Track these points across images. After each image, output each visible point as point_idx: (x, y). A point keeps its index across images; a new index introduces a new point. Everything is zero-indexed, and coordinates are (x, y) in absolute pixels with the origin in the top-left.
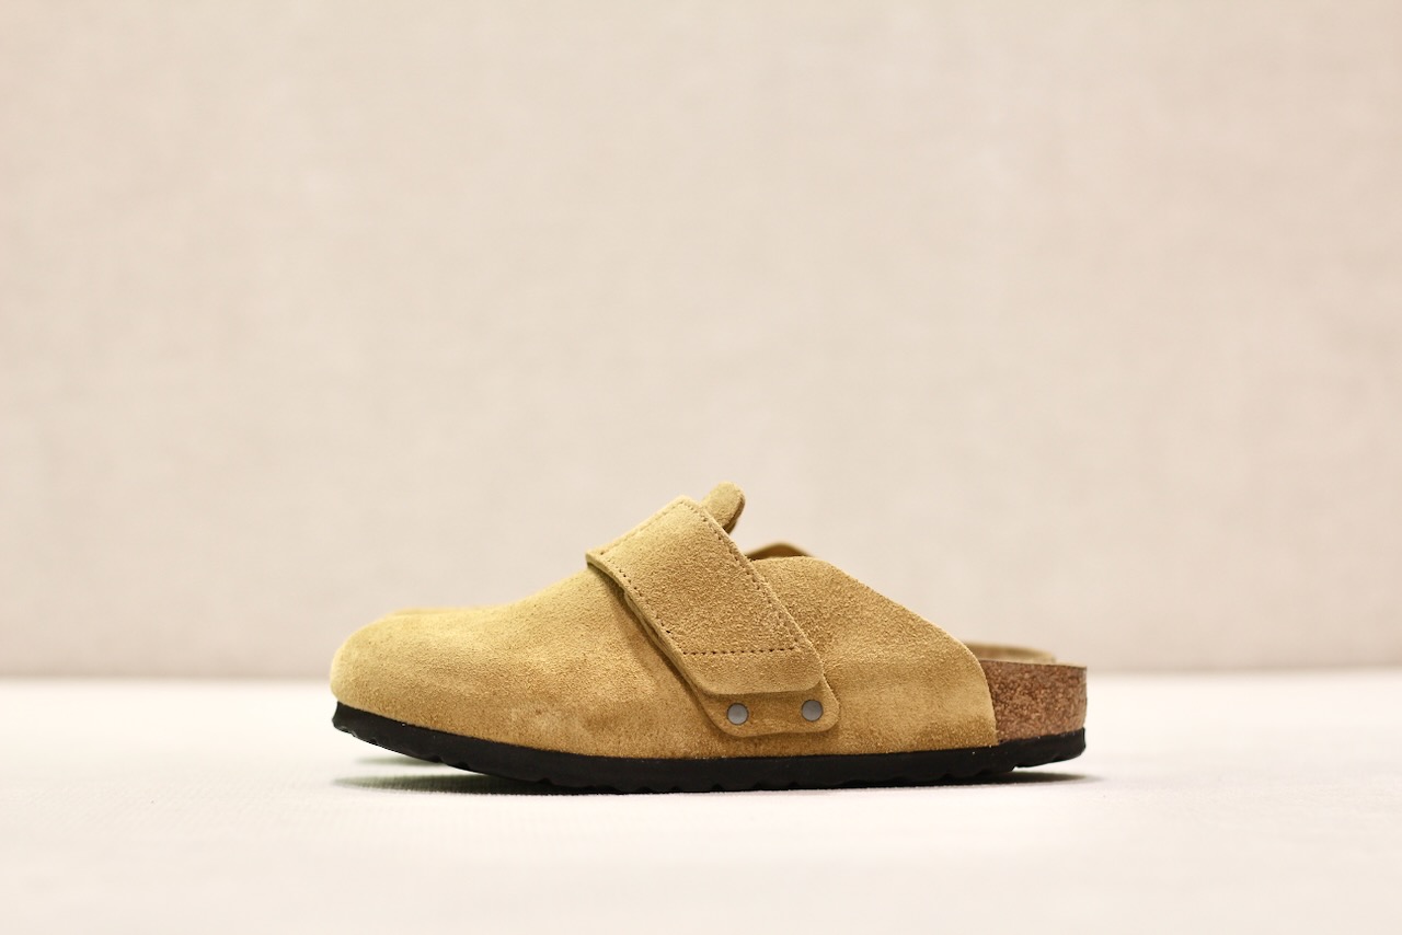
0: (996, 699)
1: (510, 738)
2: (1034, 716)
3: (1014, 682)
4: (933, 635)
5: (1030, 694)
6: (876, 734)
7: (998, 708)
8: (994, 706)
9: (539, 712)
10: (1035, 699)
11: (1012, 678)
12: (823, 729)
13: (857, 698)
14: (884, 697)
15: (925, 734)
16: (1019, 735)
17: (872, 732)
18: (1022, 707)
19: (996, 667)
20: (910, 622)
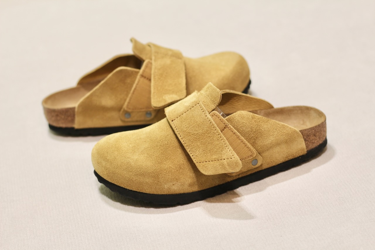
0: (305, 140)
1: (166, 193)
2: (316, 141)
3: (310, 134)
4: (286, 128)
5: (314, 136)
6: (273, 162)
7: (306, 143)
8: (305, 142)
9: (173, 185)
10: (316, 136)
11: (309, 133)
12: (258, 166)
13: (266, 154)
14: (274, 151)
15: (287, 157)
16: (312, 148)
17: (272, 162)
18: (312, 140)
19: (305, 131)
20: (278, 125)
